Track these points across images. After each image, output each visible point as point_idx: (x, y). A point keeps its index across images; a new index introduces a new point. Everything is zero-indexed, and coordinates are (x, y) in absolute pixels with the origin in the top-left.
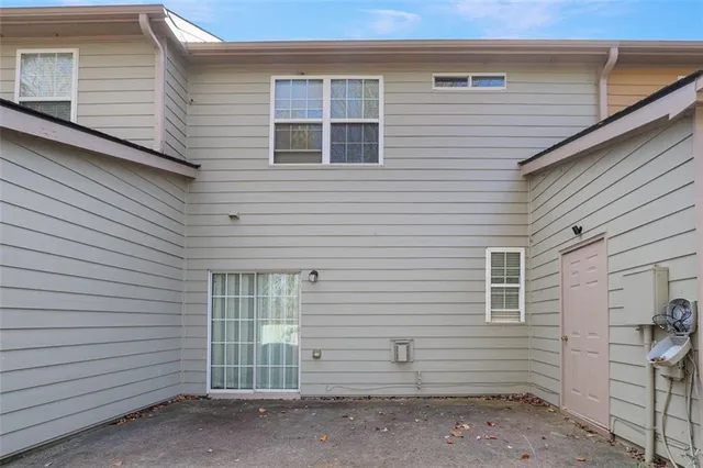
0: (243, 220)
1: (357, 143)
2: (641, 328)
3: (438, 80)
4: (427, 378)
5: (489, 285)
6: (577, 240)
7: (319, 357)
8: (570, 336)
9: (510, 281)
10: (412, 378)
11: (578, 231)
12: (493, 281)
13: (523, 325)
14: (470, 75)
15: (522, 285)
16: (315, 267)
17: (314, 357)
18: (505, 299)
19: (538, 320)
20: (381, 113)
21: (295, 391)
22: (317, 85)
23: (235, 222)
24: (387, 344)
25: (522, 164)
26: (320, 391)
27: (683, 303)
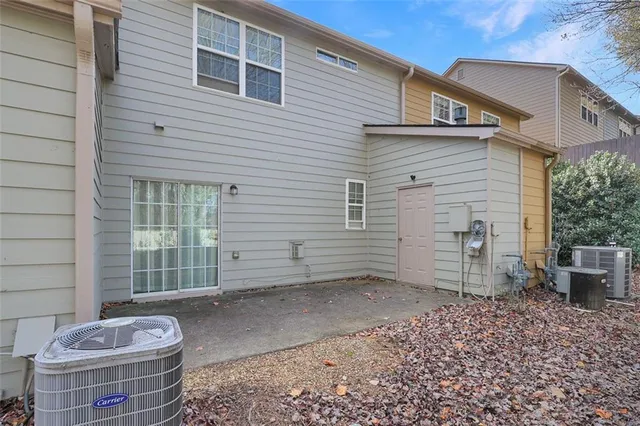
0: (167, 131)
1: (264, 83)
2: (456, 234)
3: (319, 52)
4: (313, 269)
5: (347, 204)
6: (411, 183)
7: (238, 257)
8: (405, 238)
9: (358, 202)
10: (302, 270)
11: (413, 178)
12: (350, 201)
13: (364, 231)
14: (339, 56)
15: (364, 205)
16: (234, 181)
17: (234, 258)
18: (356, 214)
19: (374, 228)
20: (283, 67)
21: (215, 287)
22: (233, 26)
23: (159, 132)
24: (287, 245)
25: (366, 126)
26: (238, 286)
27: (480, 222)
